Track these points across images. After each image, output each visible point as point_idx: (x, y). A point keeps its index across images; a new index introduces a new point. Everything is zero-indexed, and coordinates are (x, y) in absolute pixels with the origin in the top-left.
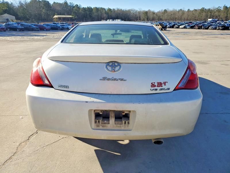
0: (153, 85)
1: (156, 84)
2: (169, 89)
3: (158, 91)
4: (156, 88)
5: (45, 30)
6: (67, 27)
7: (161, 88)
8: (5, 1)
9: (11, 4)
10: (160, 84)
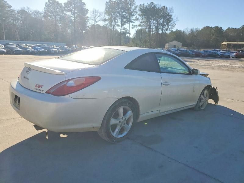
0: (36, 86)
1: (38, 86)
2: (43, 91)
3: (37, 91)
4: (37, 88)
5: (201, 56)
6: (228, 54)
7: (39, 89)
8: (178, 30)
9: (183, 32)
10: (39, 86)
